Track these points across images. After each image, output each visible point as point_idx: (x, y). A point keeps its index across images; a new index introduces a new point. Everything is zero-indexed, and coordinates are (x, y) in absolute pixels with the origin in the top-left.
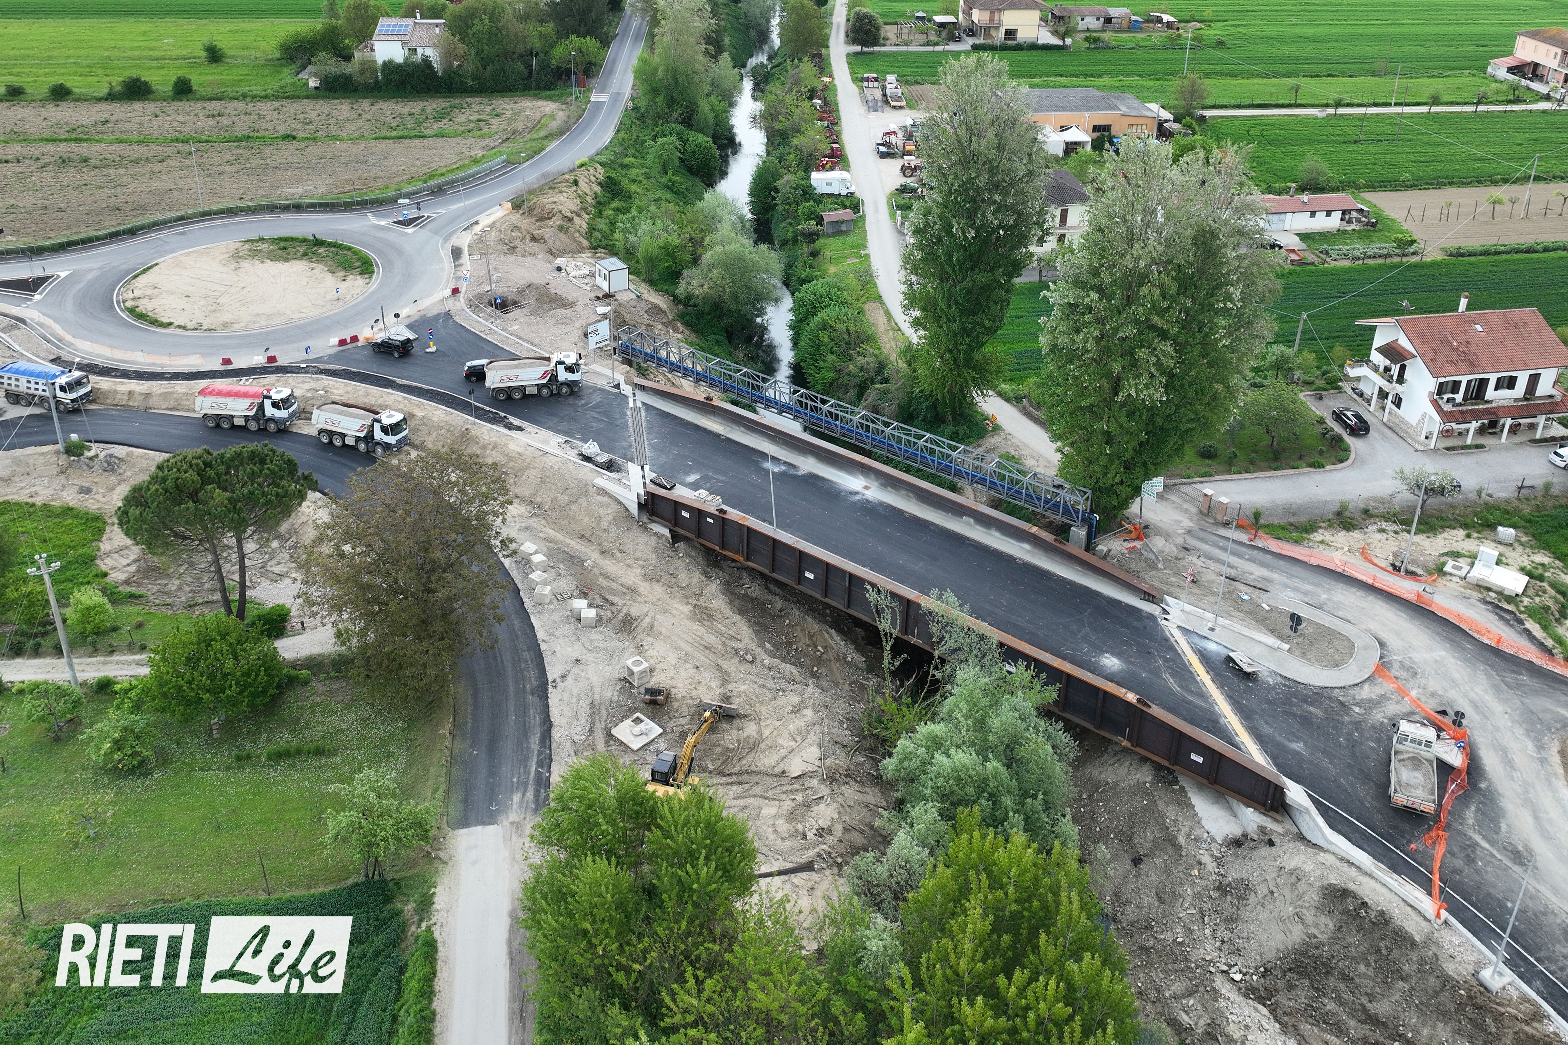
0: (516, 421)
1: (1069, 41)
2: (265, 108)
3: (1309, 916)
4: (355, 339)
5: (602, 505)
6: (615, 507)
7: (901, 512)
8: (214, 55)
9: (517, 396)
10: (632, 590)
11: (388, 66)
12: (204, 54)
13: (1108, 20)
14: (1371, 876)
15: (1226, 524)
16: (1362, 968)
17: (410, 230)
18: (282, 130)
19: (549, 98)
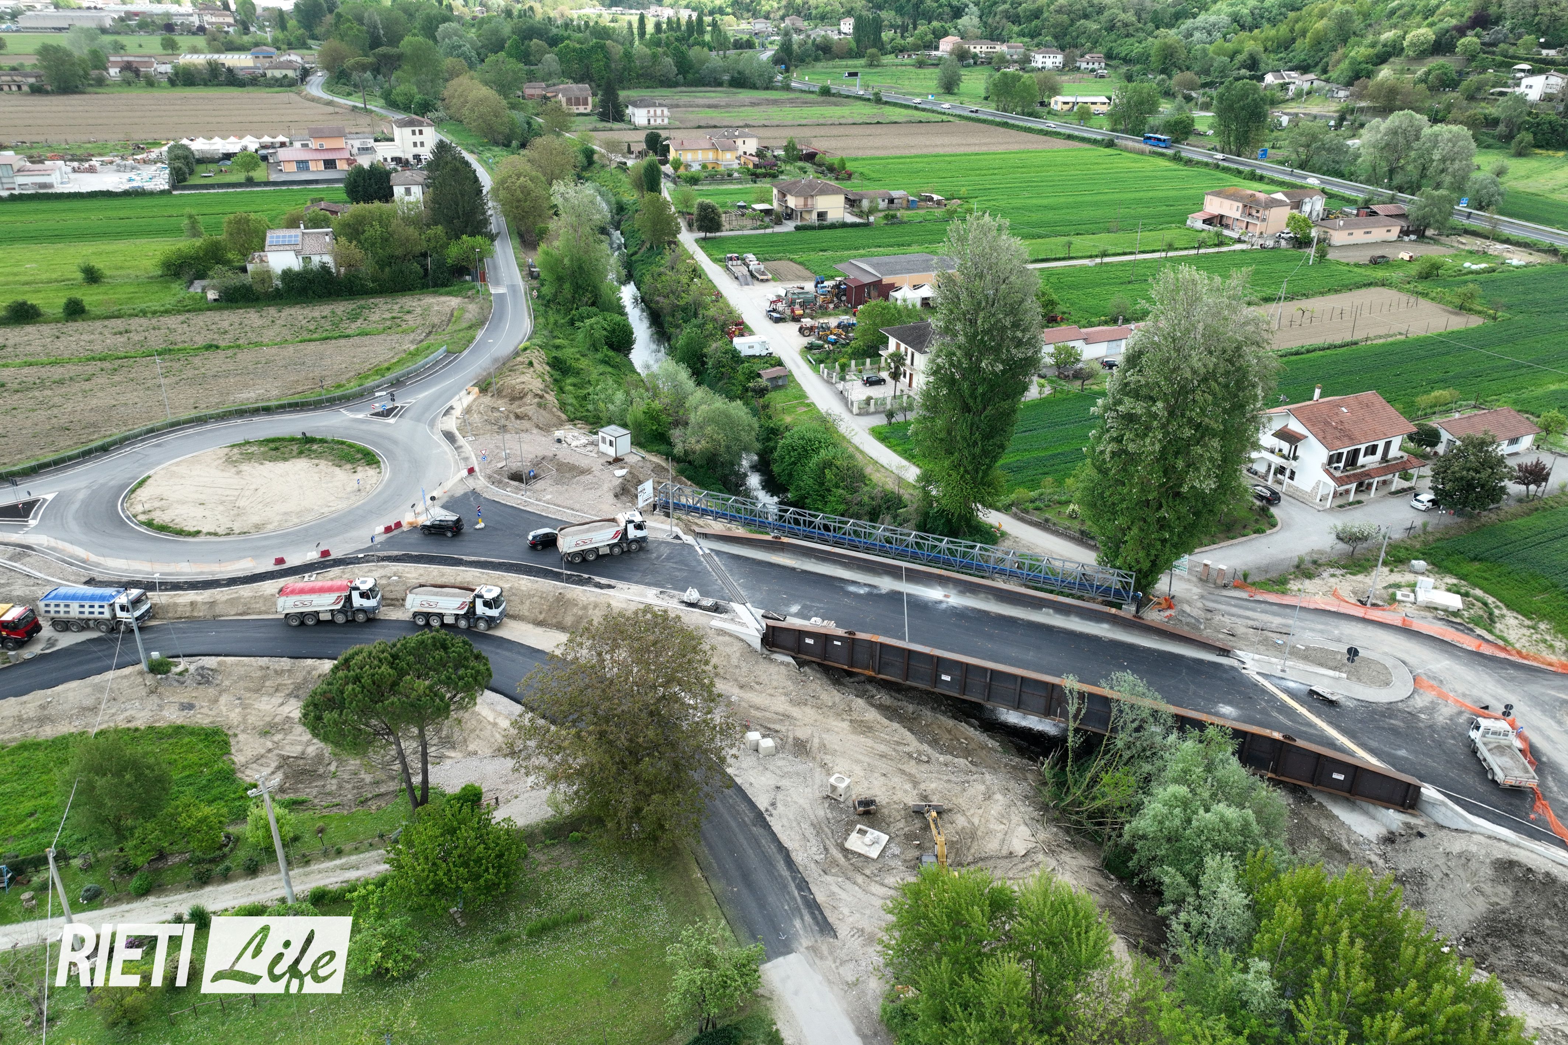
0: (604, 581)
1: (872, 219)
2: (172, 321)
3: (1487, 888)
4: (398, 525)
5: (726, 644)
6: (738, 645)
7: (986, 613)
8: (92, 276)
9: (591, 557)
10: (786, 717)
11: (287, 275)
12: (80, 276)
13: (891, 201)
14: (1517, 846)
15: (1225, 586)
16: (1547, 922)
17: (391, 420)
18: (200, 341)
19: (449, 294)
